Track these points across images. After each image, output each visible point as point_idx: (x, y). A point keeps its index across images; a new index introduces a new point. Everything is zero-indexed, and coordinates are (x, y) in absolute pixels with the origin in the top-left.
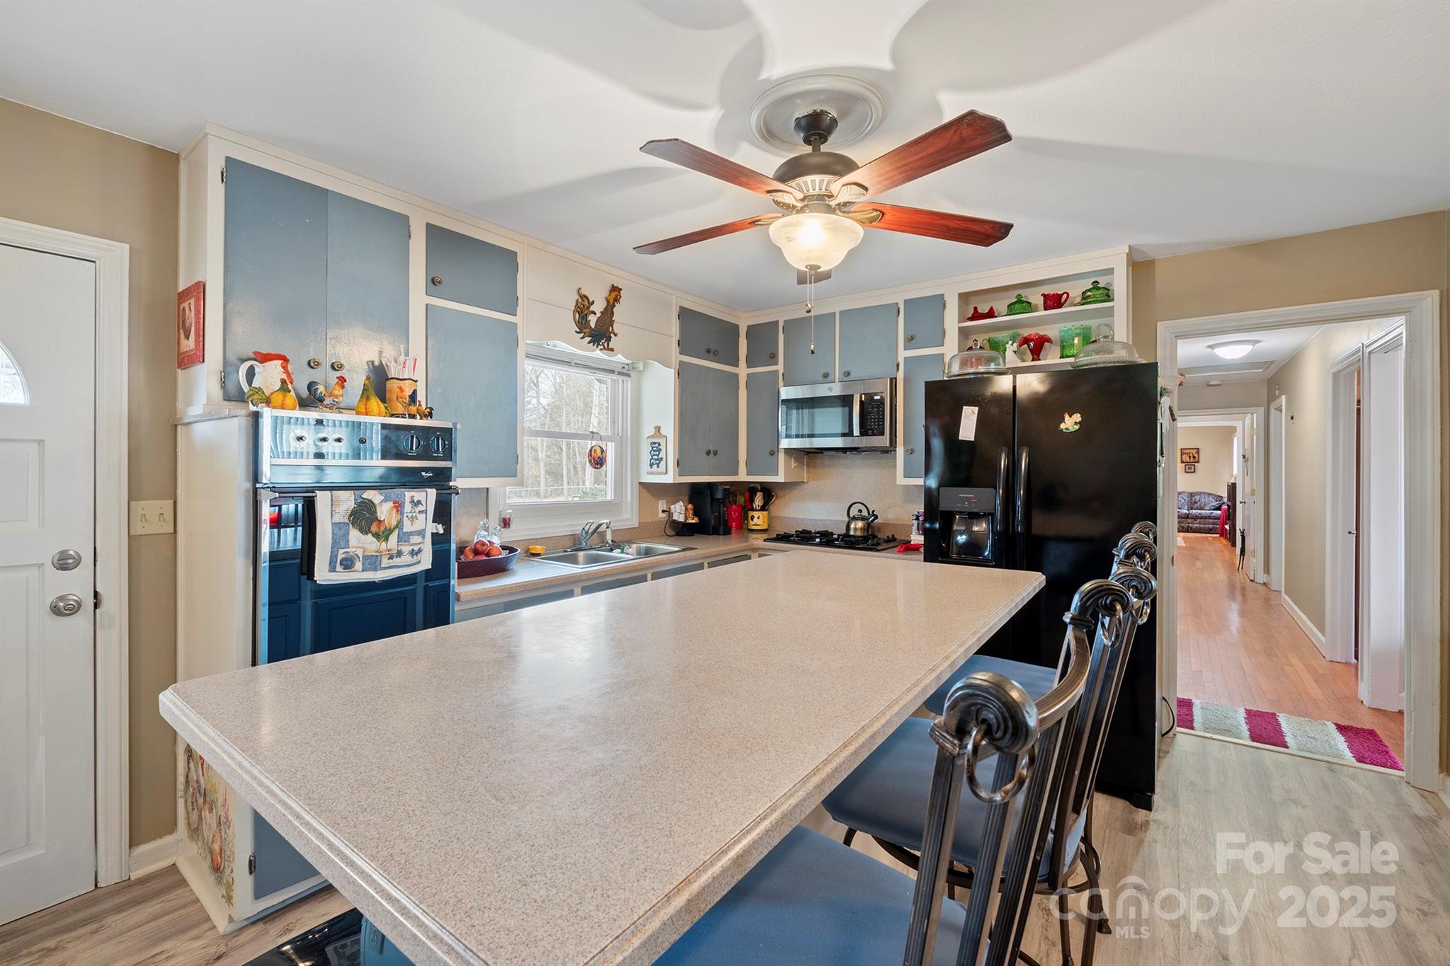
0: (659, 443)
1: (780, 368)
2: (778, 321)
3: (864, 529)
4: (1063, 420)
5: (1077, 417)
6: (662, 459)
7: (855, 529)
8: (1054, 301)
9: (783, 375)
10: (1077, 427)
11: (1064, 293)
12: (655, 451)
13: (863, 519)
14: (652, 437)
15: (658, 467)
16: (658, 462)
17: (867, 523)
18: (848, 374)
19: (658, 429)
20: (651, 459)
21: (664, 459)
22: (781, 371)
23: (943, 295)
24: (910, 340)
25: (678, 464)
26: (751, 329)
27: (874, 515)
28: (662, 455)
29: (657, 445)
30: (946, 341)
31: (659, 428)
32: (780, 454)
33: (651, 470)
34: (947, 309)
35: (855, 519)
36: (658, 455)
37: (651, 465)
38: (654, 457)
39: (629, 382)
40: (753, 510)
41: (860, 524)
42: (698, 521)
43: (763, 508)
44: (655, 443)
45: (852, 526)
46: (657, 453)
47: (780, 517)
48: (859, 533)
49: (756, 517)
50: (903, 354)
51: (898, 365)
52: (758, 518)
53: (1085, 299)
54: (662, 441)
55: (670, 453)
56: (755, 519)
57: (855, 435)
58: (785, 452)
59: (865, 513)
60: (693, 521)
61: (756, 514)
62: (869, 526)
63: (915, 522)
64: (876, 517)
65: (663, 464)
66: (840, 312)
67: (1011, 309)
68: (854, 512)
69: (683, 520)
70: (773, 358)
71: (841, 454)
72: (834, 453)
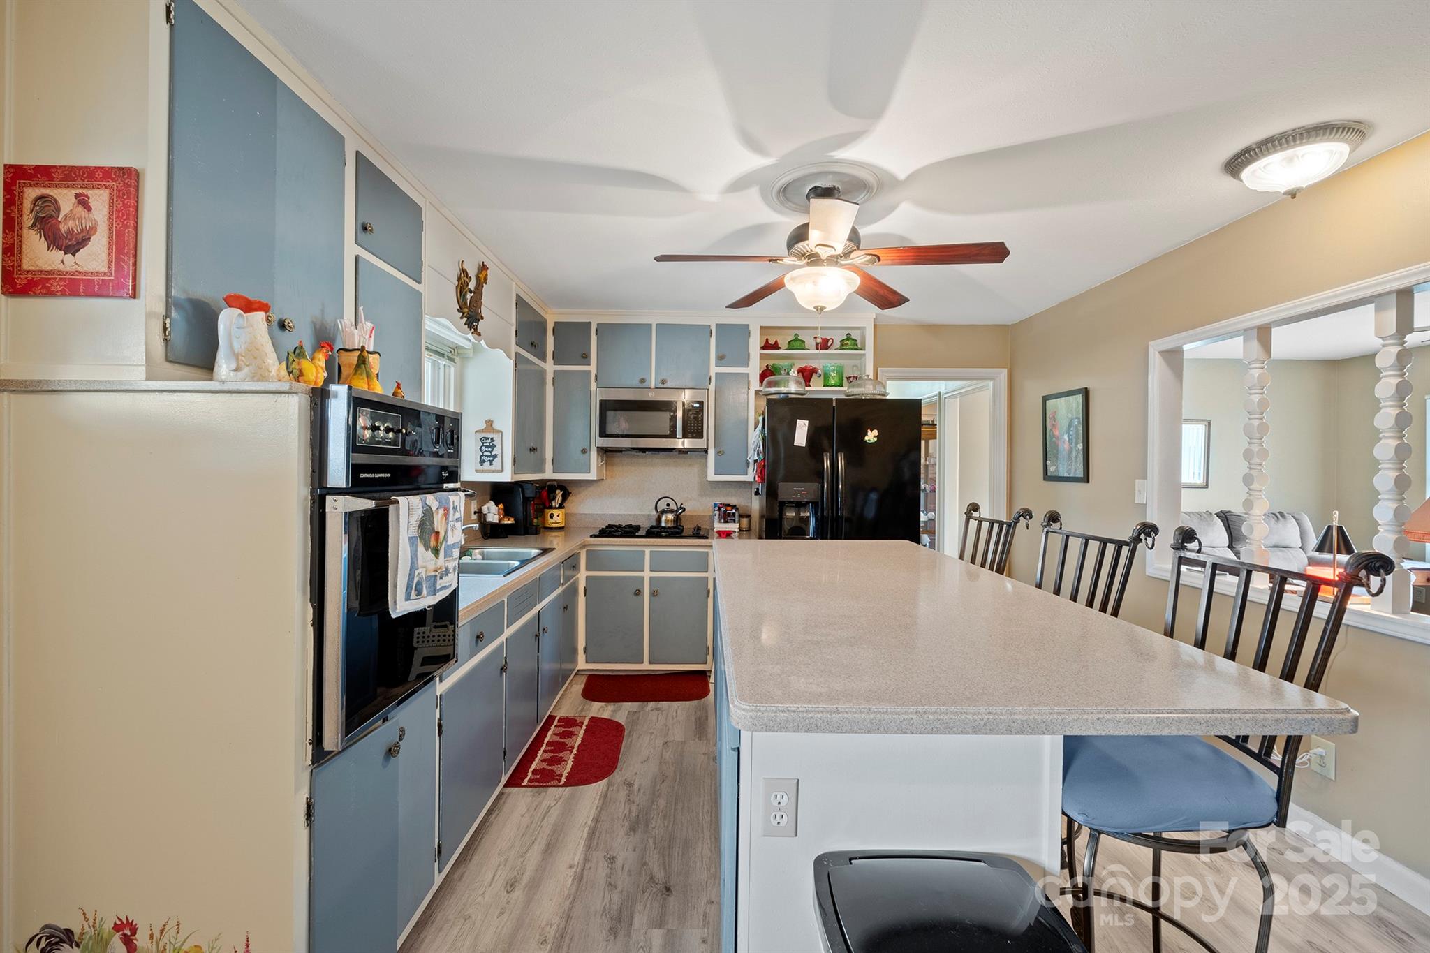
0: (492, 439)
1: (593, 368)
2: (590, 323)
3: (674, 521)
4: (866, 434)
5: (875, 432)
6: (496, 456)
7: (667, 521)
8: (824, 345)
9: (596, 376)
10: (876, 439)
11: (831, 339)
12: (486, 447)
13: (671, 511)
14: (483, 431)
15: (491, 464)
16: (491, 459)
17: (676, 515)
18: (664, 382)
19: (490, 423)
20: (481, 456)
21: (499, 456)
22: (594, 372)
23: (748, 325)
24: (721, 359)
25: (514, 461)
26: (558, 326)
27: (682, 508)
28: (496, 451)
29: (490, 441)
30: (750, 363)
31: (492, 422)
32: (592, 453)
33: (481, 468)
34: (751, 337)
35: (663, 512)
36: (491, 452)
37: (482, 462)
38: (485, 454)
39: (452, 369)
40: (551, 507)
41: (671, 517)
42: (514, 522)
43: (561, 506)
44: (488, 439)
45: (663, 518)
46: (490, 449)
47: (576, 514)
48: (670, 525)
49: (556, 515)
50: (714, 370)
51: (710, 379)
52: (558, 516)
53: (843, 346)
54: (496, 437)
55: (506, 447)
56: (555, 518)
57: (677, 437)
58: (597, 451)
59: (673, 507)
60: (509, 522)
61: (555, 512)
62: (678, 519)
63: (717, 512)
64: (684, 510)
65: (497, 462)
66: (657, 324)
67: (791, 346)
68: (662, 506)
69: (497, 522)
70: (585, 358)
71: (641, 453)
72: (633, 452)
